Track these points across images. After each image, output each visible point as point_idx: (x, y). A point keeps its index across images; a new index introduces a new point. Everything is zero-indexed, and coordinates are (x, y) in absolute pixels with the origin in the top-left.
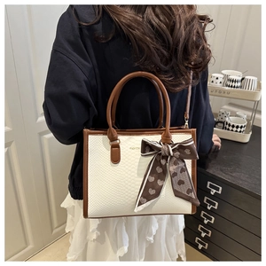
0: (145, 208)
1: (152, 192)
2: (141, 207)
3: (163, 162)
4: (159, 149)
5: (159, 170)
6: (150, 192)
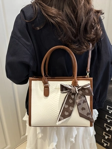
0: (62, 123)
1: (66, 113)
2: (60, 122)
3: (73, 97)
4: (70, 89)
5: (71, 101)
6: (65, 113)
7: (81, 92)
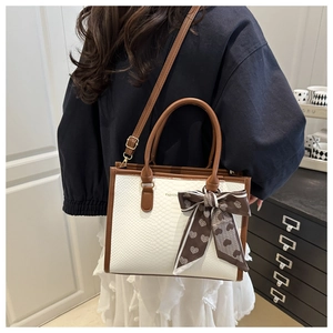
1: (194, 250)
3: (207, 214)
4: (201, 199)
5: (202, 223)
7: (224, 206)
